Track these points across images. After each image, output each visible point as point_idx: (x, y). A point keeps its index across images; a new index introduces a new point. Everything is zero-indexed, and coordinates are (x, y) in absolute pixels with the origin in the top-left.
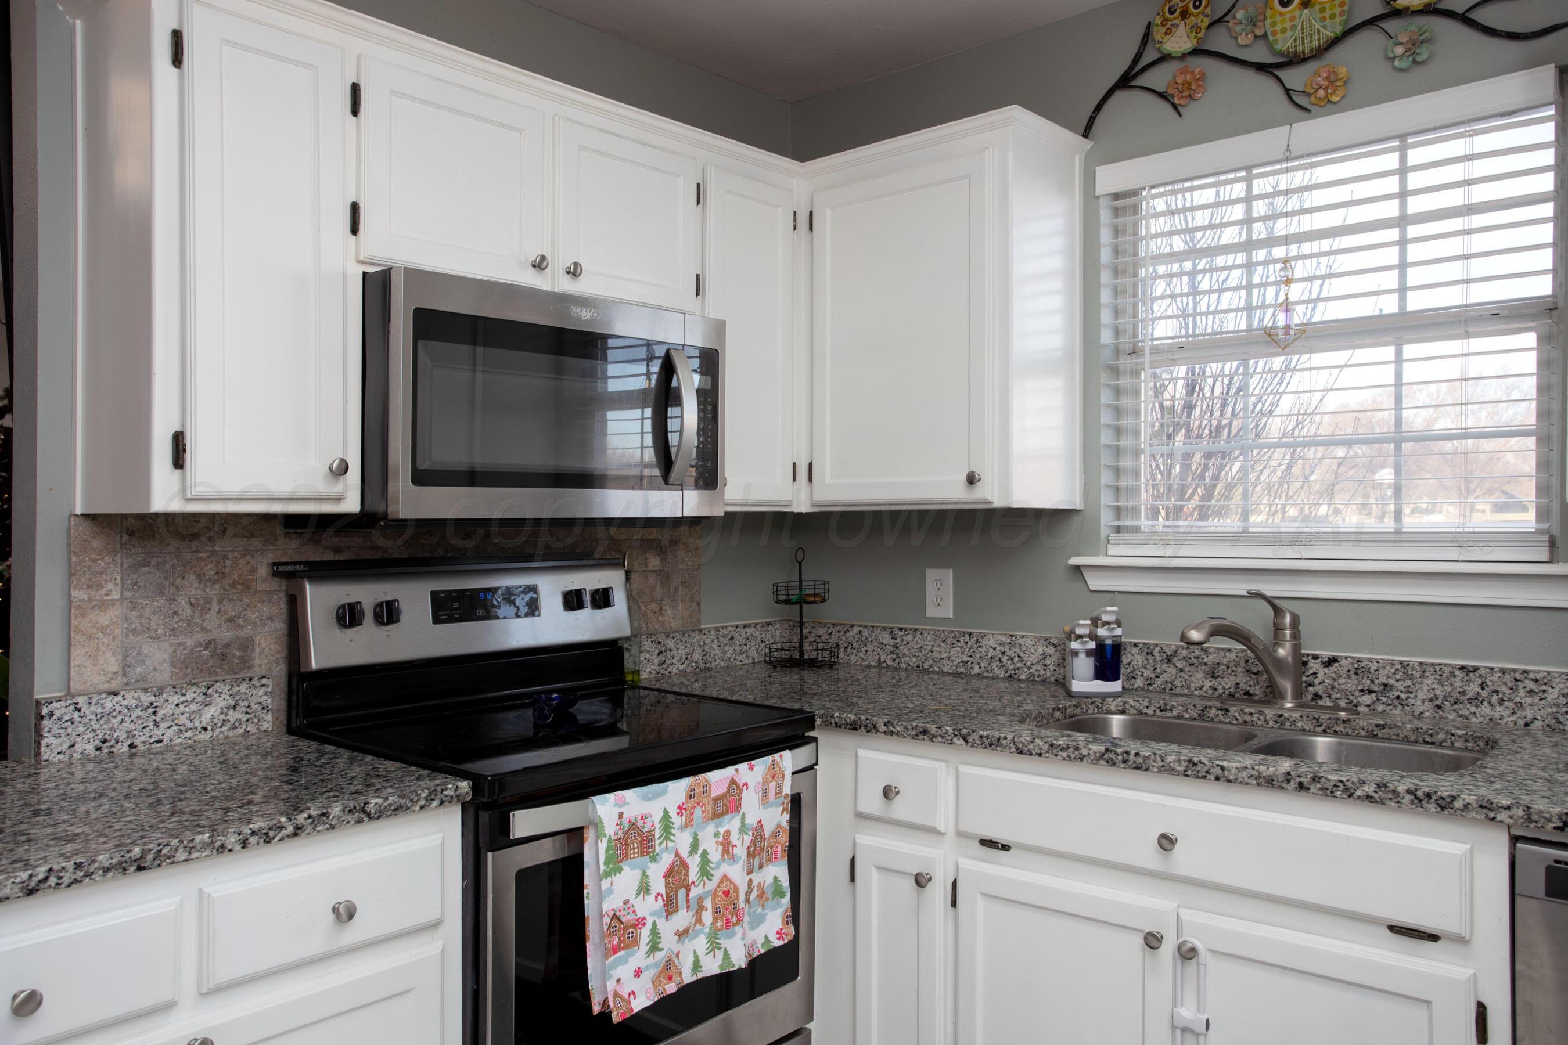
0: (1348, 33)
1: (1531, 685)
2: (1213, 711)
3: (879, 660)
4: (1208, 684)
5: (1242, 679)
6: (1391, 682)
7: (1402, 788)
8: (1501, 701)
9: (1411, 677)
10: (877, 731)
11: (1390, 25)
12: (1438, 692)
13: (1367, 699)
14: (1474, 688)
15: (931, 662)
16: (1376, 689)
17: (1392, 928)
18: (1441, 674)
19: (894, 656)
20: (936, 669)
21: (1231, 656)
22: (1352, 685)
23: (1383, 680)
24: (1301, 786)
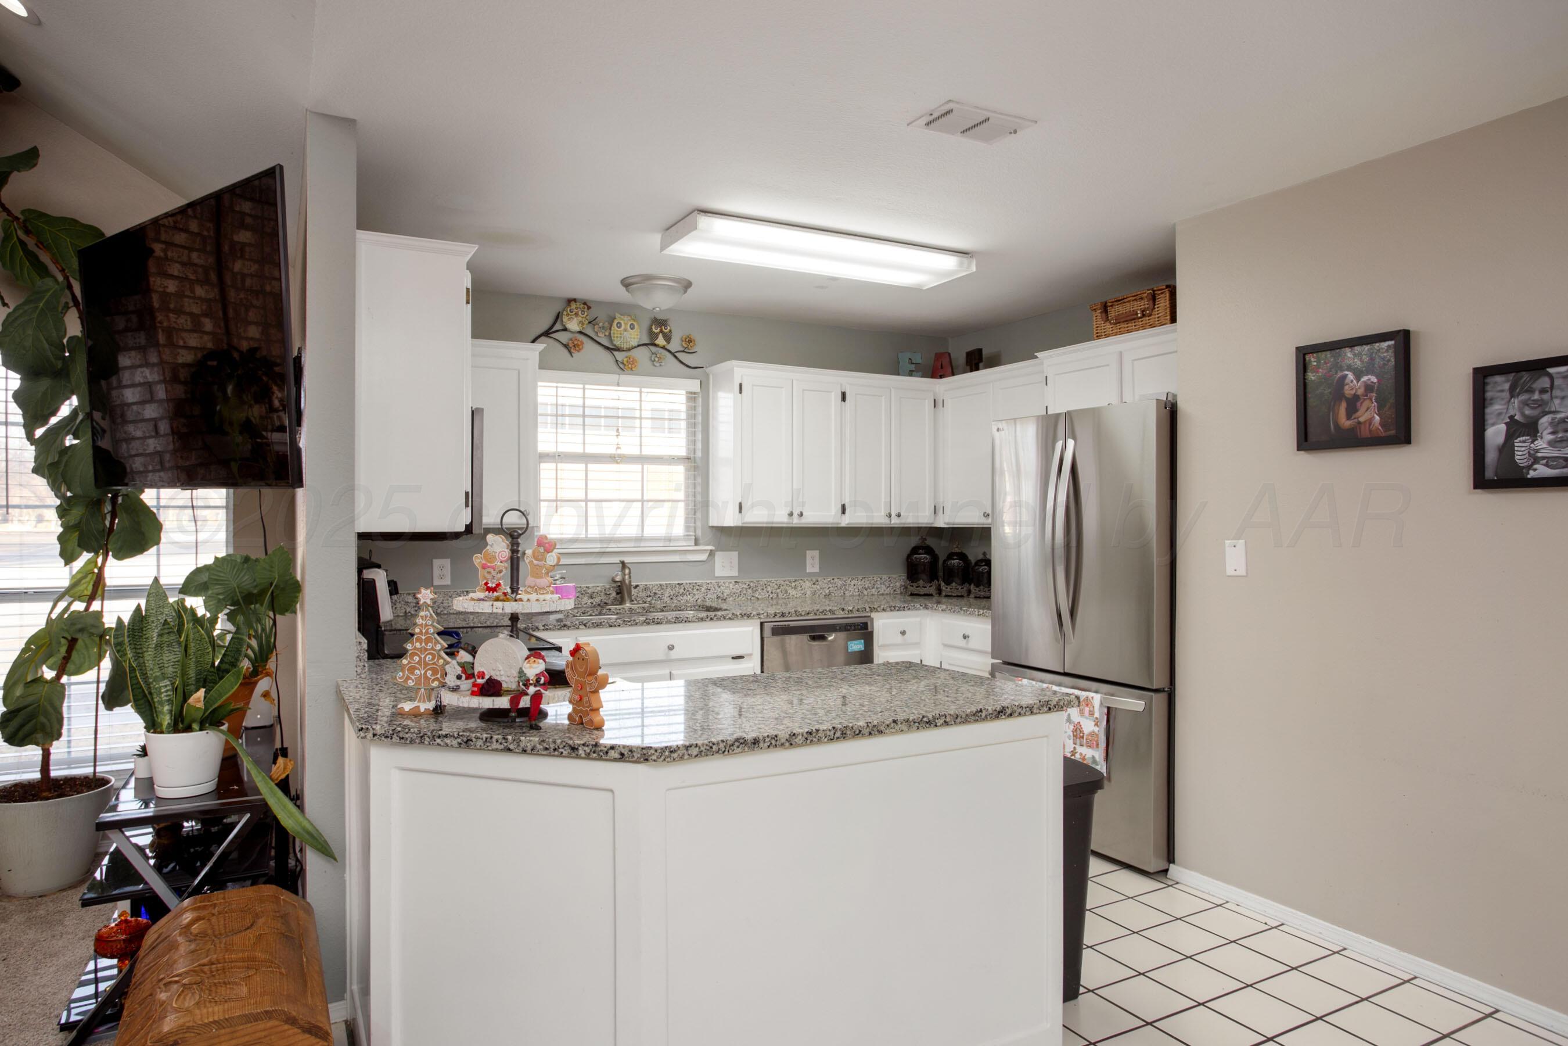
0: (639, 346)
1: (697, 587)
2: (605, 611)
3: (406, 612)
4: (589, 601)
5: (603, 597)
6: (657, 592)
7: (738, 614)
8: (689, 594)
9: (663, 589)
10: (539, 630)
11: (651, 347)
12: (672, 594)
13: (649, 599)
14: (682, 591)
15: (442, 609)
16: (651, 595)
17: (733, 658)
18: (673, 587)
19: (416, 609)
20: (445, 612)
21: (599, 589)
22: (644, 594)
23: (654, 591)
24: (711, 619)
